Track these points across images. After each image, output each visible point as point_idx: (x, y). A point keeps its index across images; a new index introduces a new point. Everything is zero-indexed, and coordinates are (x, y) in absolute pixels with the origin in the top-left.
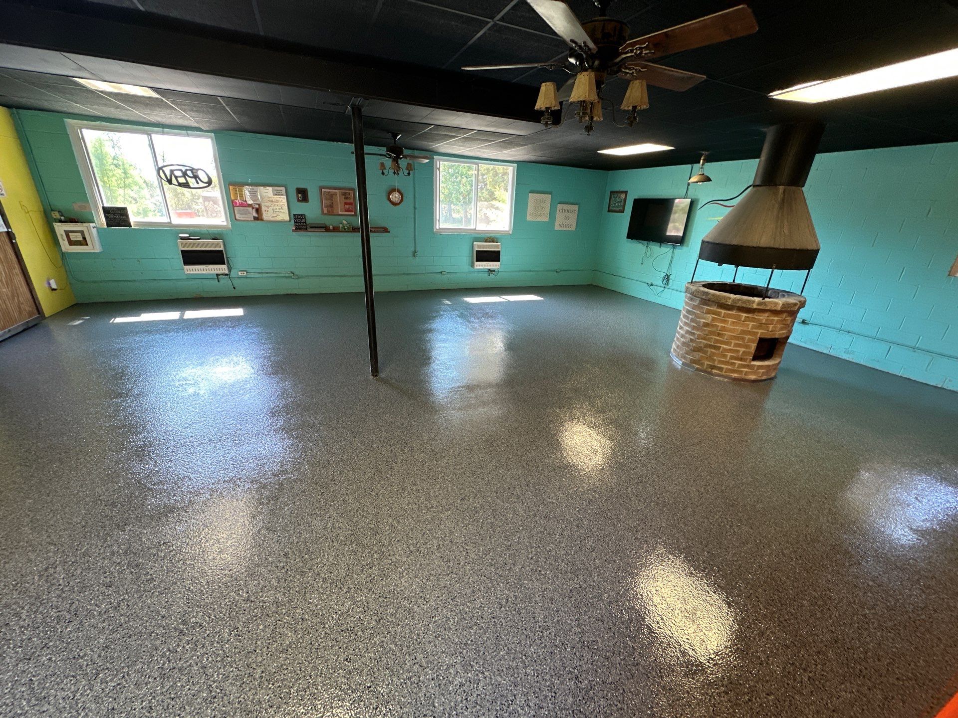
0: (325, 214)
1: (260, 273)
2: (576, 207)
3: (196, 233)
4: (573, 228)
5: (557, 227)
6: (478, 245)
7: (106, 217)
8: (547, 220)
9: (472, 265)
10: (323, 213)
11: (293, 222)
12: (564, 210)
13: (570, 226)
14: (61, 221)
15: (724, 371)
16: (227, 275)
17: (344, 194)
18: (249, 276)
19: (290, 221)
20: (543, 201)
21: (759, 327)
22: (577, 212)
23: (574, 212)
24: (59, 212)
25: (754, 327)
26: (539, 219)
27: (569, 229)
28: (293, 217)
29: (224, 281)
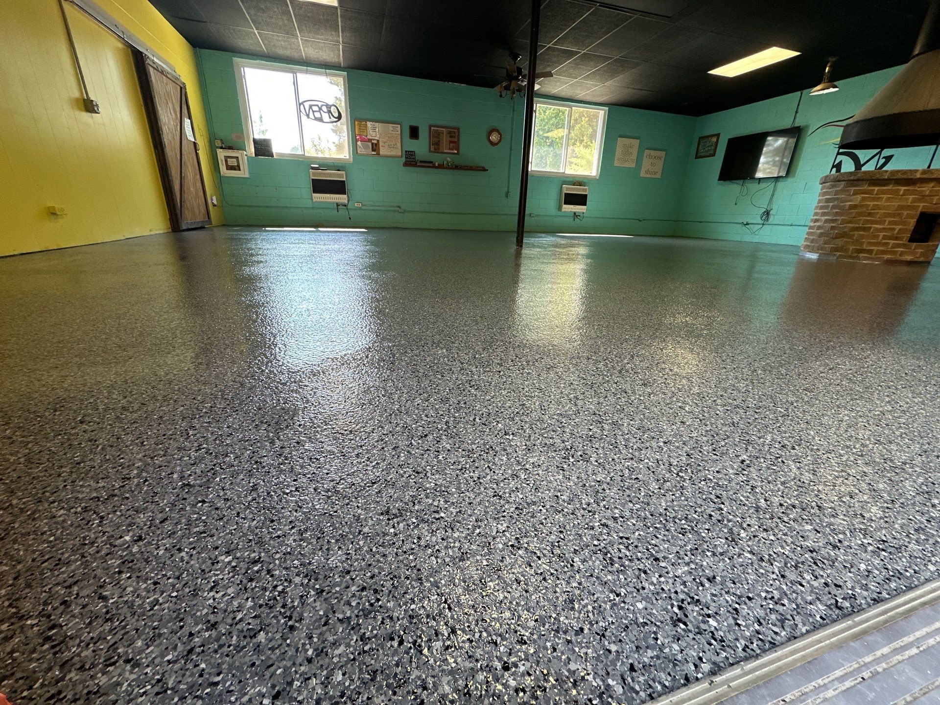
0: (432, 152)
1: (372, 206)
2: (663, 154)
3: (325, 165)
4: (658, 176)
5: (642, 174)
6: (567, 188)
7: (255, 148)
8: (633, 165)
9: (560, 208)
10: (430, 151)
11: (404, 157)
12: (650, 156)
13: (655, 173)
14: (221, 148)
15: (874, 252)
16: (345, 206)
17: (450, 133)
18: (363, 208)
19: (402, 156)
20: (631, 147)
21: (920, 200)
22: (663, 159)
23: (660, 158)
24: (221, 140)
25: (914, 201)
26: (626, 165)
27: (654, 177)
28: (404, 153)
29: (342, 211)
